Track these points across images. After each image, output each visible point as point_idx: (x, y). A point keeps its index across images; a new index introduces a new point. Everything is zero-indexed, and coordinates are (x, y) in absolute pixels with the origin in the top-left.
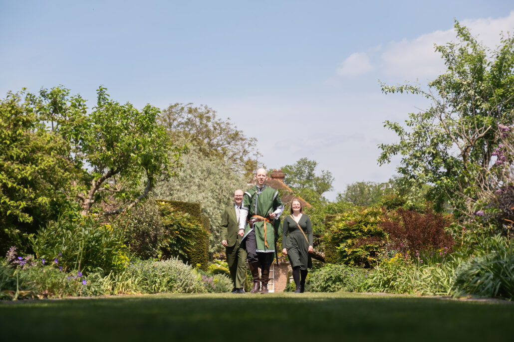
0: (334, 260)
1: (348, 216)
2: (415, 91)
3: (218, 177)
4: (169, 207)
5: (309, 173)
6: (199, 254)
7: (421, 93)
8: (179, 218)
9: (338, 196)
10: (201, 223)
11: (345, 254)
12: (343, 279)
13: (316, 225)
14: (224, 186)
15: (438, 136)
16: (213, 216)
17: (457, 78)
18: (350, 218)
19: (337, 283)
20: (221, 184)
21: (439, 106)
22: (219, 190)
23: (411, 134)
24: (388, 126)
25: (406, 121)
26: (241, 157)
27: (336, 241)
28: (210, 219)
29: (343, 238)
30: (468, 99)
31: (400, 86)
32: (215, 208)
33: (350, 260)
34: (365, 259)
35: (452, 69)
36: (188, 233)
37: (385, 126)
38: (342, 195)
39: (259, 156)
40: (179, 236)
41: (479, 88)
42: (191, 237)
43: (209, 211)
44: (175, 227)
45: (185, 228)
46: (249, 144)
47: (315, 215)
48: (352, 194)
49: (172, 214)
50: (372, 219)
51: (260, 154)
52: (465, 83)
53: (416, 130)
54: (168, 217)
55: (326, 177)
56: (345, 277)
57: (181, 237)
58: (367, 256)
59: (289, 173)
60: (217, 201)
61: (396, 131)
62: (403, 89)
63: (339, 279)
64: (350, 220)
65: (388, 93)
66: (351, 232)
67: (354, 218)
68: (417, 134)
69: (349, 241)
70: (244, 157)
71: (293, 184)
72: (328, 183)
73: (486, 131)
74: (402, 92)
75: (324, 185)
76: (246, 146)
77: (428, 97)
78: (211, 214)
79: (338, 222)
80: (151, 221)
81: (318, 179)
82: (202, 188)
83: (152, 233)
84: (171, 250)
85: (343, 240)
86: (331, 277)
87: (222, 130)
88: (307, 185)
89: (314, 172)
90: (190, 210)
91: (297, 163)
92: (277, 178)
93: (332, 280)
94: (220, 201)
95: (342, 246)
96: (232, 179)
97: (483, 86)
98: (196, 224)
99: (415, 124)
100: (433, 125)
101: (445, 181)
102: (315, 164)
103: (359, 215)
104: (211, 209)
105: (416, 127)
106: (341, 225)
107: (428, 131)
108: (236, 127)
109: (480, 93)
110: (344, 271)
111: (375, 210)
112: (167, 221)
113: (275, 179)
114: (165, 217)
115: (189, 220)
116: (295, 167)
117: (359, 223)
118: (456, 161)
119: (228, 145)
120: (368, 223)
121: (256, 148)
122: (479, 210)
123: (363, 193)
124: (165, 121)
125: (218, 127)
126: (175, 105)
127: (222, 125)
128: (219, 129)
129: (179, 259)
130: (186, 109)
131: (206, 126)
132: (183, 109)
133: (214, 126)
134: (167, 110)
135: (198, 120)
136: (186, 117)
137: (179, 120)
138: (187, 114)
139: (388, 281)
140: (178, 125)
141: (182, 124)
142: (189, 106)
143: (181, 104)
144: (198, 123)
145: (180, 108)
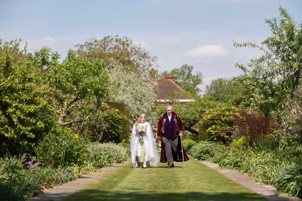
0: (204, 137)
1: (213, 111)
2: (254, 46)
3: (135, 85)
4: (106, 105)
5: (189, 73)
6: (124, 133)
7: (257, 47)
8: (112, 112)
9: (206, 87)
10: (125, 115)
11: (211, 134)
12: (210, 152)
13: (193, 114)
14: (139, 90)
15: (267, 73)
16: (132, 109)
17: (278, 39)
18: (214, 113)
19: (207, 154)
20: (136, 89)
21: (268, 55)
22: (136, 93)
23: (251, 72)
24: (237, 67)
25: (248, 64)
26: (148, 68)
27: (206, 126)
28: (130, 111)
29: (210, 124)
30: (284, 51)
31: (245, 43)
32: (133, 104)
33: (214, 137)
34: (223, 137)
35: (275, 33)
36: (118, 121)
37: (236, 66)
38: (208, 86)
39: (158, 67)
40: (113, 123)
41: (291, 45)
42: (120, 124)
43: (129, 106)
44: (110, 118)
45: (116, 118)
46: (153, 60)
47: (193, 108)
49: (108, 110)
50: (227, 113)
51: (159, 66)
52: (283, 42)
53: (254, 69)
54: (106, 112)
55: (199, 75)
56: (211, 151)
57: (113, 124)
58: (224, 135)
59: (176, 73)
60: (134, 100)
61: (242, 69)
62: (247, 45)
63: (207, 152)
64: (214, 114)
65: (237, 47)
66: (215, 121)
67: (217, 113)
68: (254, 72)
69: (214, 126)
70: (149, 68)
71: (179, 80)
72: (200, 79)
73: (295, 72)
74: (246, 46)
75: (198, 80)
76: (151, 61)
77: (261, 50)
78: (131, 107)
79: (207, 114)
80: (97, 119)
81: (194, 77)
82: (126, 91)
83: (98, 126)
84: (107, 131)
85: (210, 126)
86: (203, 151)
87: (137, 52)
88: (187, 81)
89: (191, 73)
90: (119, 107)
91: (181, 67)
92: (169, 78)
93: (204, 152)
94: (136, 100)
95: (209, 129)
96: (143, 86)
97: (294, 43)
98: (123, 116)
99: (253, 66)
100: (264, 66)
101: (271, 100)
102: (192, 68)
103: (220, 111)
104: (131, 104)
105: (254, 68)
106: (209, 117)
107: (261, 70)
108: (144, 50)
109: (292, 48)
110: (211, 147)
111: (229, 108)
112: (105, 114)
113: (168, 79)
114: (104, 111)
115: (118, 113)
116: (180, 70)
117: (220, 116)
118: (277, 88)
119: (140, 61)
120: (225, 116)
121: (156, 63)
122: (289, 126)
123: (221, 85)
124: (102, 46)
125: (133, 50)
126: (108, 37)
127: (136, 49)
128: (135, 51)
129: (114, 143)
130: (114, 39)
131: (127, 50)
132: (112, 39)
133: (131, 50)
134: (102, 40)
135: (121, 46)
136: (114, 44)
137: (110, 46)
138: (115, 43)
139: (237, 162)
140: (110, 49)
141: (112, 48)
142: (116, 37)
143: (111, 36)
144: (122, 48)
145: (111, 39)
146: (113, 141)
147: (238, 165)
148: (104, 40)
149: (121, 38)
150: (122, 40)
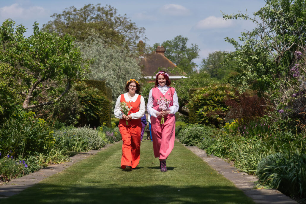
0: (195, 119)
1: (205, 90)
2: (245, 17)
3: (117, 60)
4: (84, 84)
5: (183, 46)
6: (105, 115)
7: (249, 19)
8: (91, 92)
9: (203, 61)
10: (106, 95)
11: (202, 116)
12: (199, 136)
13: (183, 93)
14: (122, 66)
15: (260, 48)
16: (115, 88)
17: (272, 9)
18: (205, 92)
19: (196, 139)
20: (119, 65)
21: (261, 28)
22: (118, 70)
23: (243, 46)
24: (227, 41)
25: (239, 38)
26: (135, 41)
27: (197, 107)
28: (112, 90)
29: (201, 105)
30: (279, 23)
31: (235, 15)
32: (115, 82)
33: (205, 120)
34: (216, 119)
35: (269, 4)
36: (97, 102)
37: (226, 41)
38: (205, 61)
39: (146, 40)
40: (91, 104)
41: (287, 16)
42: (99, 105)
43: (111, 84)
44: (89, 98)
45: (95, 99)
46: (140, 32)
47: (184, 87)
48: (212, 60)
49: (86, 89)
50: (221, 92)
51: (147, 39)
52: (278, 13)
53: (246, 44)
54: (84, 91)
55: (195, 48)
56: (201, 135)
57: (92, 105)
58: (217, 117)
59: (169, 45)
60: (117, 77)
61: (233, 44)
62: (237, 17)
63: (197, 137)
64: (206, 93)
65: (227, 19)
66: (206, 101)
67: (208, 92)
68: (246, 47)
69: (205, 107)
70: (136, 41)
71: (172, 54)
72: (196, 52)
73: (291, 46)
74: (236, 18)
75: (193, 54)
76: (138, 33)
77: (254, 22)
78: (113, 86)
79: (198, 94)
80: (72, 100)
81: (189, 50)
82: (107, 68)
83: (72, 108)
84: (85, 114)
85: (201, 106)
86: (192, 135)
87: (122, 22)
88: (182, 54)
89: (186, 45)
90: (99, 85)
91: (175, 39)
92: (160, 52)
93: (192, 137)
94: (119, 77)
95: (200, 110)
96: (127, 61)
97: (290, 14)
98: (103, 96)
99: (245, 40)
100: (257, 40)
101: (265, 78)
102: (187, 39)
103: (212, 89)
104: (113, 82)
105: (246, 42)
106: (200, 97)
107: (254, 45)
108: (130, 20)
109: (288, 19)
110: (200, 131)
111: (222, 86)
112: (83, 94)
113: (158, 53)
114: (81, 91)
115: (97, 93)
116: (173, 42)
117: (212, 95)
118: (272, 64)
119: (125, 33)
120: (218, 95)
121: (144, 35)
122: (281, 109)
123: (220, 59)
124: (82, 16)
125: (118, 21)
126: (89, 6)
127: (121, 19)
128: (119, 22)
129: (90, 127)
130: (96, 8)
131: (110, 20)
132: (94, 8)
133: (115, 20)
134: (83, 8)
135: (104, 15)
136: (96, 14)
137: (92, 15)
138: (97, 12)
139: (225, 149)
140: (91, 19)
141: (94, 18)
142: (98, 6)
143: (93, 5)
144: (105, 18)
145: (92, 7)
146: (89, 125)
147: (226, 152)
148: (84, 9)
149: (104, 7)
150: (106, 9)
